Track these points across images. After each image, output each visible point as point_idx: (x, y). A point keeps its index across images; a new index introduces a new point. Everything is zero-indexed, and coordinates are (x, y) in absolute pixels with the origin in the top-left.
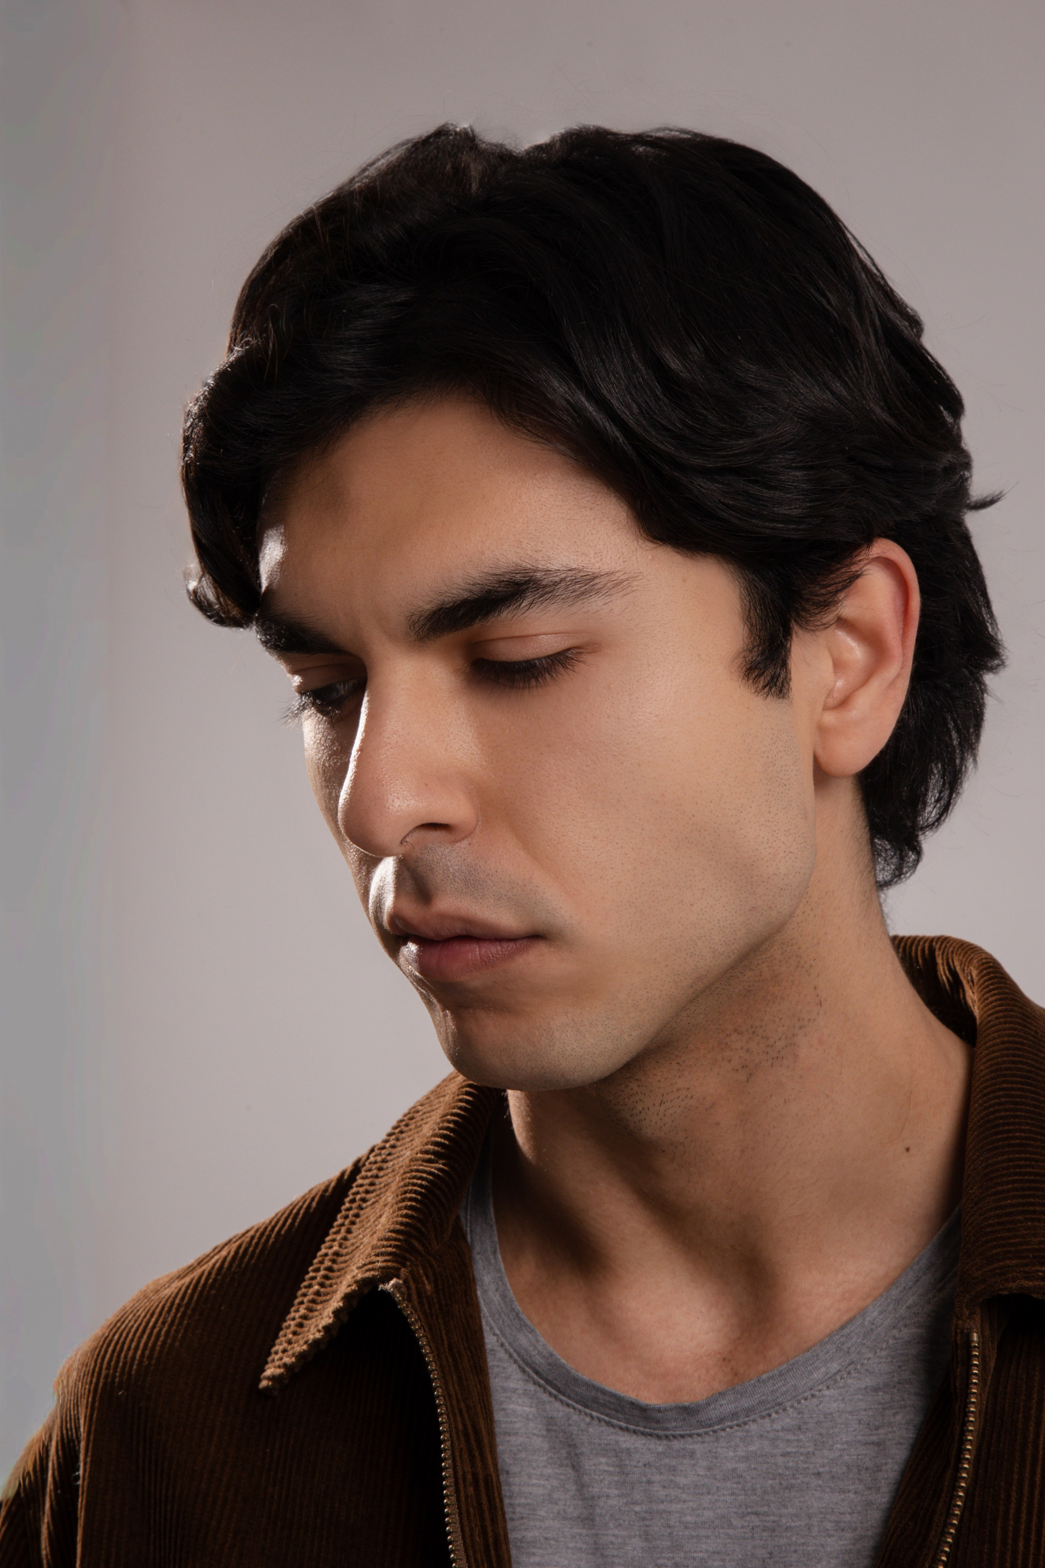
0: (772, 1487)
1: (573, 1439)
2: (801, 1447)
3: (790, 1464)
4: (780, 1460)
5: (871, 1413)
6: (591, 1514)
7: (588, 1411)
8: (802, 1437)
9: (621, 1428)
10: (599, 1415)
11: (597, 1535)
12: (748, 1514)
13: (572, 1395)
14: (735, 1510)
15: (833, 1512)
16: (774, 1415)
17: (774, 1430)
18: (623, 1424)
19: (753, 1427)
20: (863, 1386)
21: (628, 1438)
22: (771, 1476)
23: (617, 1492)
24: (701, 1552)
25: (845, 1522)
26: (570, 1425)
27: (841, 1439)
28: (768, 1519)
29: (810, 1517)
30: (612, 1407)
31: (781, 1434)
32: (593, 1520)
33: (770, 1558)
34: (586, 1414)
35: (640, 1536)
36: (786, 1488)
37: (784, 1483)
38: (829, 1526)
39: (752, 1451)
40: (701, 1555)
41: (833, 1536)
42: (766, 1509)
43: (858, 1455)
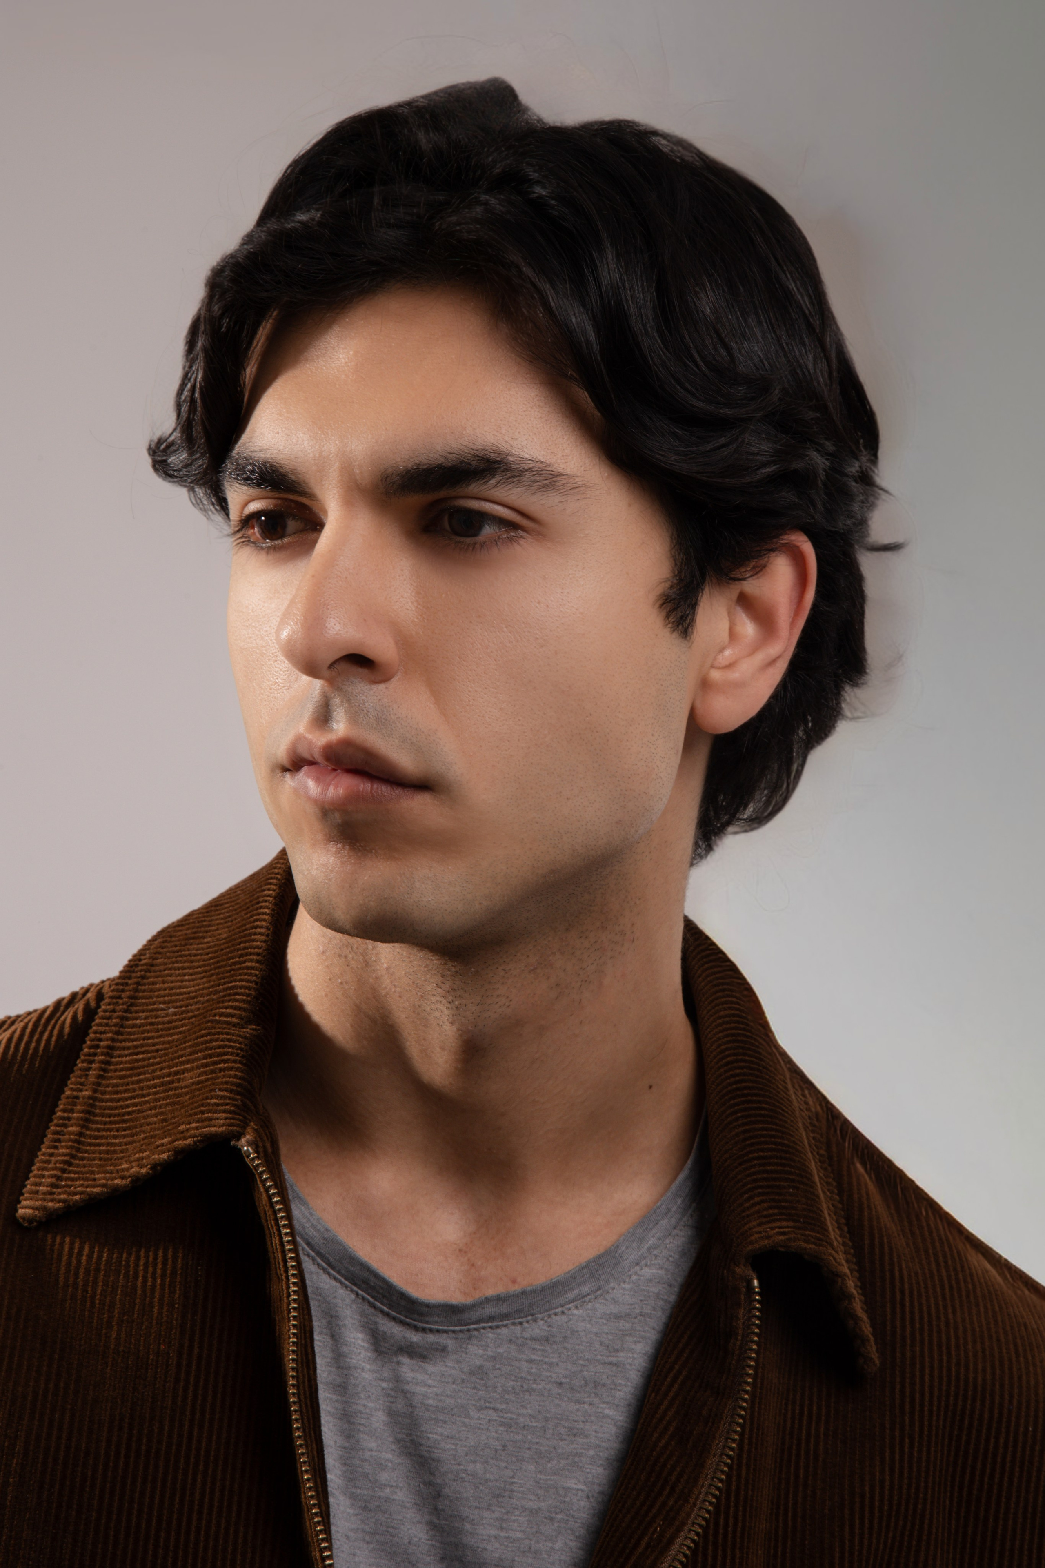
0: (513, 1388)
1: (336, 1311)
2: (546, 1357)
3: (534, 1371)
4: (525, 1365)
5: (611, 1337)
6: (344, 1382)
7: (355, 1288)
8: (548, 1348)
9: (382, 1312)
10: (364, 1294)
11: (346, 1402)
12: (486, 1408)
13: (343, 1272)
14: (474, 1403)
15: (567, 1420)
16: (526, 1325)
17: (523, 1337)
18: (386, 1309)
19: (504, 1331)
20: (608, 1312)
21: (387, 1322)
22: (513, 1378)
23: (368, 1367)
24: (436, 1434)
25: (578, 1429)
26: (335, 1297)
27: (584, 1356)
28: (505, 1415)
29: (547, 1420)
30: (381, 1291)
31: (528, 1341)
32: (345, 1388)
33: (504, 1450)
34: (352, 1291)
35: (384, 1411)
36: (527, 1391)
37: (525, 1387)
38: (563, 1431)
39: (500, 1353)
40: (435, 1436)
41: (565, 1440)
42: (504, 1406)
43: (596, 1373)
